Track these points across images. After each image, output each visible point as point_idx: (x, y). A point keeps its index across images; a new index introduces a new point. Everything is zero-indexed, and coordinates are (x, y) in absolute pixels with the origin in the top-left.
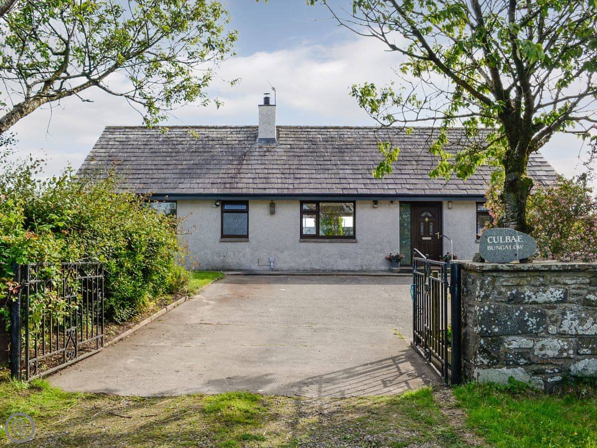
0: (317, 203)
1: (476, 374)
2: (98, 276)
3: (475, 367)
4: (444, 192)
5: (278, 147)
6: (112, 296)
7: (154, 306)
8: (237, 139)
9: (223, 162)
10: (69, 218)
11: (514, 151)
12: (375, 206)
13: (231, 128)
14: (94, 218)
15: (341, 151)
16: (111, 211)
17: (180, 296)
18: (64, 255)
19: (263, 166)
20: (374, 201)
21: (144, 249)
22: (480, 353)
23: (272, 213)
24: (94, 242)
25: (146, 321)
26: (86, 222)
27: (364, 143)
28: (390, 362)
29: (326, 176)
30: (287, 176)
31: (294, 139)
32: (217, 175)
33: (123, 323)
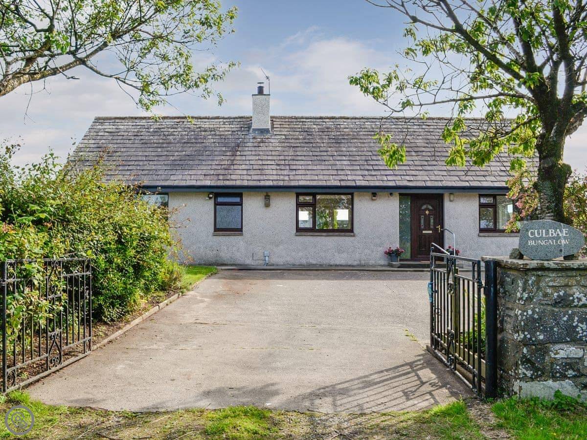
0: (314, 195)
1: (518, 388)
2: (85, 274)
3: (516, 379)
4: (445, 184)
5: (273, 137)
6: (101, 294)
7: (146, 304)
8: (230, 129)
9: (216, 153)
10: (52, 209)
11: (550, 133)
12: (374, 198)
13: (224, 118)
14: (80, 209)
15: (337, 141)
16: (99, 202)
17: (172, 293)
18: (47, 250)
19: (257, 158)
20: (373, 193)
21: (135, 243)
22: (523, 363)
23: (267, 205)
24: (80, 236)
25: (137, 321)
26: (72, 214)
27: (361, 133)
28: (407, 369)
29: (323, 167)
30: (283, 167)
31: (289, 130)
32: (210, 166)
33: (112, 323)
